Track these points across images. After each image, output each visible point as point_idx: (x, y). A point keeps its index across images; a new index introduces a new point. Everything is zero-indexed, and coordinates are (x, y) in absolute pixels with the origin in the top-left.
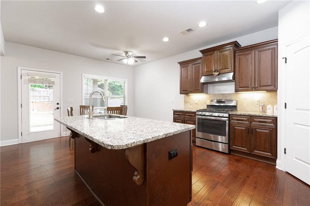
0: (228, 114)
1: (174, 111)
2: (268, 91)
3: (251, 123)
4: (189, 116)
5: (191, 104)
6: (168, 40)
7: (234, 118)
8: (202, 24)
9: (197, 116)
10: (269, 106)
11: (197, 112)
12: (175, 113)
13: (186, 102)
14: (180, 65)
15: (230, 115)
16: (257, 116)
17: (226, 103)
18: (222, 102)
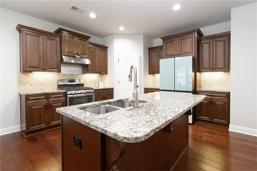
0: (92, 90)
7: (96, 92)
9: (68, 96)
11: (68, 92)
12: (30, 98)
13: (22, 83)
15: (94, 90)
16: (107, 89)
17: (77, 82)
18: (74, 81)
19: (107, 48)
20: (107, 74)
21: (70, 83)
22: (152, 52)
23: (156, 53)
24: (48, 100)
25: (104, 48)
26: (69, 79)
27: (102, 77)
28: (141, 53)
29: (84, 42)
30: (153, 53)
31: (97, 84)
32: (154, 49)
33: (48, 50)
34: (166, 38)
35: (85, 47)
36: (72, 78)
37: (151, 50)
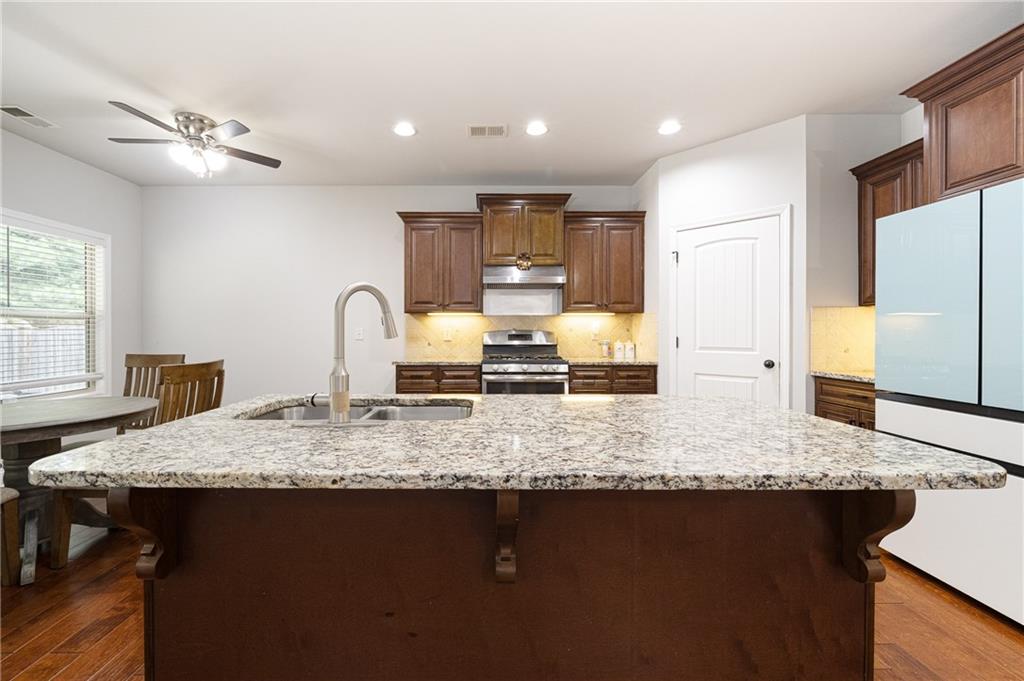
0: (567, 366)
1: (397, 366)
2: (618, 312)
3: (612, 381)
4: (455, 377)
5: (429, 344)
6: (413, 132)
7: (578, 373)
8: (536, 128)
9: (484, 376)
10: (618, 345)
11: (484, 366)
12: (404, 373)
13: (412, 338)
14: (406, 222)
15: (570, 367)
16: (624, 366)
17: (539, 339)
18: (526, 336)
19: (644, 216)
20: (643, 311)
21: (516, 343)
22: (874, 184)
23: (904, 185)
24: (438, 381)
25: (634, 220)
26: (514, 330)
27: (631, 321)
28: (792, 206)
29: (546, 217)
30: (881, 190)
31: (605, 348)
32: (892, 167)
33: (453, 257)
34: (947, 79)
35: (552, 230)
36: (523, 327)
37: (873, 175)
